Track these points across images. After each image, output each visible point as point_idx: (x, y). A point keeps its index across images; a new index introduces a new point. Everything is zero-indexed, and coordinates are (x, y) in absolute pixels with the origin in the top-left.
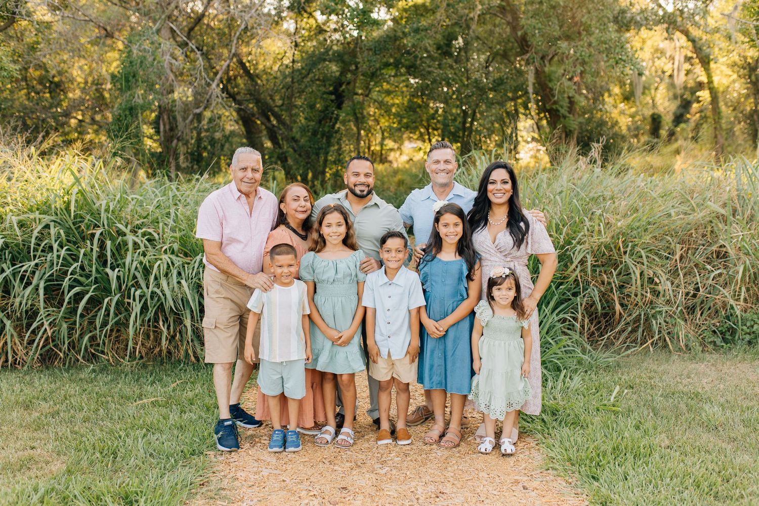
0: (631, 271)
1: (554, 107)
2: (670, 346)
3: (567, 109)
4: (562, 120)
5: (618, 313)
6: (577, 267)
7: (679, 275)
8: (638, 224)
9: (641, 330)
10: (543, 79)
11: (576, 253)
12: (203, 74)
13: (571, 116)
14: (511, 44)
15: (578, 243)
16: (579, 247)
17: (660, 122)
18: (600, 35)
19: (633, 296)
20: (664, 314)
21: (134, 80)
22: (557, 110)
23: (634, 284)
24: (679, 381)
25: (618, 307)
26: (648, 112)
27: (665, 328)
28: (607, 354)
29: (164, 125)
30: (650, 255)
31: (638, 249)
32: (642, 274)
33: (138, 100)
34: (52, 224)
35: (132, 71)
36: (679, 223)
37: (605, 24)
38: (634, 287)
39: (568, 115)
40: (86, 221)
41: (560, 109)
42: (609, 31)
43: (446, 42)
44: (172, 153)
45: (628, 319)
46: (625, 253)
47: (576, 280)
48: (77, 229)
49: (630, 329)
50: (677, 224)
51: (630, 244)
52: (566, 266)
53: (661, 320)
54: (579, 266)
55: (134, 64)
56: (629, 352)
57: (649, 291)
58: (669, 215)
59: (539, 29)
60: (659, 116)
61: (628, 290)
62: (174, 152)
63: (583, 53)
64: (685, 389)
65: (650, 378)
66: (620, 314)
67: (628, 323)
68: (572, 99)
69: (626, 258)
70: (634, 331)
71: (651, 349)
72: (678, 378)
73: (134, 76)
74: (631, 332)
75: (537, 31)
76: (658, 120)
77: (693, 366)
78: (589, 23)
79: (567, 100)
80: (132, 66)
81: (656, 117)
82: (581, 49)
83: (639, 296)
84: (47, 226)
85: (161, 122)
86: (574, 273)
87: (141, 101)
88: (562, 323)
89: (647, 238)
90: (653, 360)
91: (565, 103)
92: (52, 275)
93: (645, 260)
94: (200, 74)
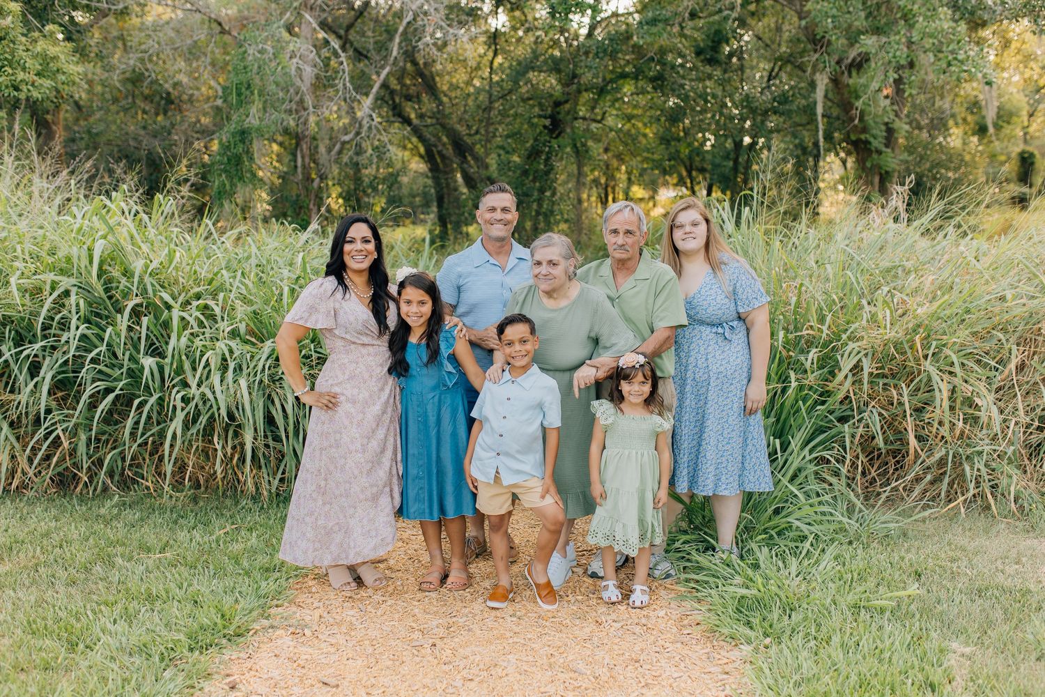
0: (935, 387)
1: (863, 137)
2: (993, 508)
3: (884, 141)
4: (875, 156)
5: (912, 451)
6: (846, 377)
7: (1015, 395)
8: (948, 312)
9: (947, 480)
10: (846, 95)
11: (846, 354)
12: (348, 84)
13: (889, 150)
14: (802, 45)
15: (849, 338)
16: (851, 345)
17: (1032, 164)
18: (926, 24)
19: (936, 425)
20: (985, 457)
21: (248, 93)
22: (867, 142)
23: (938, 407)
24: (1000, 567)
25: (913, 442)
26: (1016, 149)
27: (987, 477)
28: (889, 516)
29: (303, 157)
30: (966, 362)
31: (947, 351)
32: (953, 391)
33: (253, 121)
34: (74, 290)
35: (245, 81)
36: (1018, 311)
37: (934, 10)
38: (938, 411)
39: (884, 149)
40: (121, 287)
41: (872, 140)
42: (940, 19)
43: (710, 44)
44: (313, 197)
45: (928, 462)
46: (926, 357)
47: (847, 397)
48: (110, 298)
49: (929, 477)
50: (1014, 313)
51: (934, 343)
52: (832, 374)
53: (980, 464)
54: (850, 375)
55: (248, 70)
56: (927, 513)
57: (961, 417)
58: (1002, 299)
59: (834, 17)
60: (1032, 155)
61: (928, 415)
62: (317, 196)
63: (898, 53)
64: (1008, 583)
65: (953, 560)
66: (916, 451)
67: (928, 468)
68: (890, 126)
69: (928, 365)
70: (937, 480)
71: (963, 510)
72: (999, 562)
73: (249, 87)
74: (932, 483)
75: (829, 20)
76: (1029, 161)
77: (1029, 542)
78: (909, 7)
79: (883, 128)
80: (246, 73)
81: (1026, 155)
82: (896, 47)
83: (947, 426)
84: (67, 293)
85: (299, 153)
86: (842, 384)
87: (256, 123)
88: (816, 465)
89: (963, 335)
90: (964, 530)
91: (880, 132)
92: (66, 362)
93: (957, 369)
94: (344, 85)
